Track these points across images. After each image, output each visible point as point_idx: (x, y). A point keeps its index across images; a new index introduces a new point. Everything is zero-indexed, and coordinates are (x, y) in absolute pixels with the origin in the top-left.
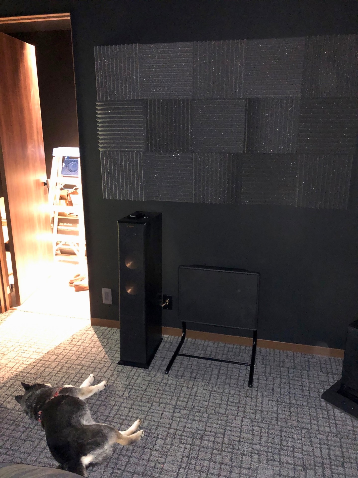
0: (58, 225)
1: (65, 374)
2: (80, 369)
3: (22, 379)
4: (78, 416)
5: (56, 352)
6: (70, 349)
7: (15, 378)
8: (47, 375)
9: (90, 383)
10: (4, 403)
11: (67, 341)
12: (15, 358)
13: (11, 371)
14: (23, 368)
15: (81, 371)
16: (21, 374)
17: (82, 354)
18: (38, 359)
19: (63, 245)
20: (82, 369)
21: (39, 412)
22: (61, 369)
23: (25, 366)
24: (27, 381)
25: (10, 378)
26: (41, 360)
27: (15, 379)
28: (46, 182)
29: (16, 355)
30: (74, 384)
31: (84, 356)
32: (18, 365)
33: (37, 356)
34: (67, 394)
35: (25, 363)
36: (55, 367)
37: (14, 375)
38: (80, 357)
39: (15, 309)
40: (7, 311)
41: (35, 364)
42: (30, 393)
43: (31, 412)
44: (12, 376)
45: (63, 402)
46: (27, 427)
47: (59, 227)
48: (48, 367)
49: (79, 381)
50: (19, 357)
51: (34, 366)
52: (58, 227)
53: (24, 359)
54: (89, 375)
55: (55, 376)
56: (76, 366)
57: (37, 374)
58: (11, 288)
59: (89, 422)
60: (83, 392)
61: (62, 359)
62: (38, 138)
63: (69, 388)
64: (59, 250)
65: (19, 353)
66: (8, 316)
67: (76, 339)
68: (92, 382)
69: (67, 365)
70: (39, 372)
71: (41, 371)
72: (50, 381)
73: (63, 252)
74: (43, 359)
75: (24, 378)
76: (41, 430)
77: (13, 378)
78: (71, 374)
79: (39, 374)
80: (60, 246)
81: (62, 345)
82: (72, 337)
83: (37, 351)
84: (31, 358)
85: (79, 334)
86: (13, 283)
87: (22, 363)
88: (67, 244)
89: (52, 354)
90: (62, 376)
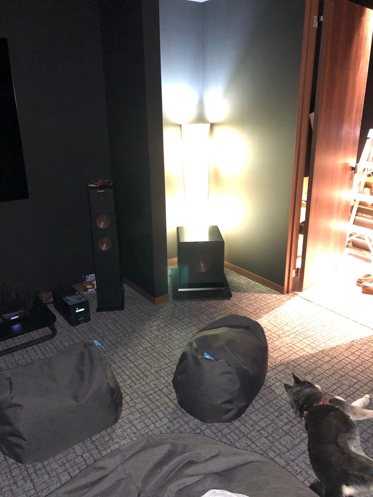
0: (356, 215)
1: (337, 381)
2: (355, 384)
3: (293, 368)
4: (346, 437)
5: (331, 353)
6: (346, 356)
7: (286, 364)
8: (317, 374)
9: (364, 404)
10: (273, 386)
11: (344, 346)
12: (289, 345)
13: (283, 357)
14: (295, 358)
15: (355, 386)
16: (292, 363)
17: (360, 367)
18: (311, 354)
19: (357, 237)
20: (356, 383)
21: (304, 411)
22: (333, 374)
23: (298, 357)
24: (297, 372)
25: (281, 362)
26: (314, 356)
27: (286, 366)
28: (354, 167)
29: (290, 341)
30: (345, 397)
31: (362, 370)
32: (291, 352)
33: (311, 350)
34: (337, 407)
35: (298, 353)
36: (328, 370)
37: (286, 361)
38: (357, 369)
39: (297, 294)
40: (289, 294)
41: (307, 358)
42: (299, 388)
43: (297, 407)
44: (283, 361)
45: (331, 414)
46: (290, 420)
47: (357, 218)
48: (320, 366)
49: (351, 396)
50: (293, 344)
51: (307, 360)
52: (355, 217)
53: (298, 349)
54: (365, 394)
55: (326, 379)
56: (351, 377)
57: (307, 370)
58: (297, 272)
59: (357, 450)
60: (355, 412)
61: (336, 364)
62: (356, 116)
63: (340, 401)
64: (351, 242)
65: (294, 341)
66: (288, 299)
67: (356, 347)
68: (367, 404)
69: (340, 372)
70: (310, 368)
71: (312, 368)
72: (320, 382)
73: (356, 245)
74: (316, 356)
75: (295, 369)
76: (303, 430)
77: (285, 364)
78: (344, 384)
79: (309, 370)
80: (353, 238)
81: (338, 348)
82: (350, 343)
83: (311, 345)
84: (304, 351)
85: (359, 342)
86: (300, 267)
87: (295, 353)
88: (362, 237)
89: (327, 354)
90: (334, 382)
